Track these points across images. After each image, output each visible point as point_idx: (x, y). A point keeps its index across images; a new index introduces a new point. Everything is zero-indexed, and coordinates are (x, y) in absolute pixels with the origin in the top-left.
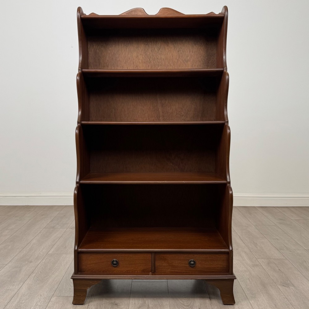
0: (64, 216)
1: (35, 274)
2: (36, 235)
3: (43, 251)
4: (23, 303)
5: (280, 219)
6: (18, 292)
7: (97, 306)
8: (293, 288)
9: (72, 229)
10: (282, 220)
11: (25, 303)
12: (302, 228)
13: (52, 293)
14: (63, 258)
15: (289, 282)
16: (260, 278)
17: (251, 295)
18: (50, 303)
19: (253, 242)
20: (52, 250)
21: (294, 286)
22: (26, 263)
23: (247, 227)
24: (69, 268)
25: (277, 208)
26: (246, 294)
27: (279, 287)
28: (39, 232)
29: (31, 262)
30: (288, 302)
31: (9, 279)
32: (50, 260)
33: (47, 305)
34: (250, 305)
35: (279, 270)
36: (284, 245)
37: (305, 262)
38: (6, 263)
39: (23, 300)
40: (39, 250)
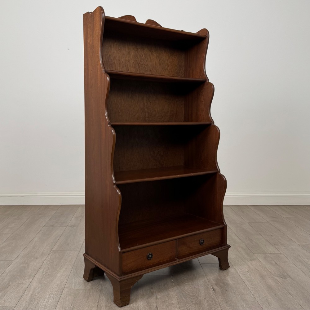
0: (62, 215)
1: (43, 269)
2: (37, 233)
3: (47, 248)
4: (37, 295)
5: (272, 217)
6: (30, 286)
7: (108, 297)
8: (290, 279)
9: (71, 227)
10: (274, 217)
11: (39, 296)
12: (294, 225)
13: (63, 287)
14: (67, 254)
15: (286, 274)
16: (259, 271)
17: (252, 286)
18: (63, 295)
19: (249, 238)
20: (56, 247)
21: (290, 277)
22: (33, 259)
23: (242, 224)
24: (75, 263)
25: (268, 207)
26: (247, 285)
27: (277, 278)
28: (39, 230)
29: (37, 258)
30: (286, 291)
31: (19, 274)
32: (55, 256)
33: (59, 297)
34: (251, 295)
35: (276, 263)
36: (278, 241)
37: (300, 256)
38: (13, 260)
39: (36, 293)
40: (43, 247)
